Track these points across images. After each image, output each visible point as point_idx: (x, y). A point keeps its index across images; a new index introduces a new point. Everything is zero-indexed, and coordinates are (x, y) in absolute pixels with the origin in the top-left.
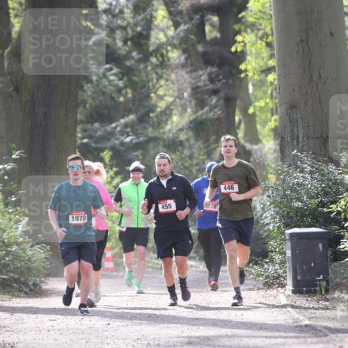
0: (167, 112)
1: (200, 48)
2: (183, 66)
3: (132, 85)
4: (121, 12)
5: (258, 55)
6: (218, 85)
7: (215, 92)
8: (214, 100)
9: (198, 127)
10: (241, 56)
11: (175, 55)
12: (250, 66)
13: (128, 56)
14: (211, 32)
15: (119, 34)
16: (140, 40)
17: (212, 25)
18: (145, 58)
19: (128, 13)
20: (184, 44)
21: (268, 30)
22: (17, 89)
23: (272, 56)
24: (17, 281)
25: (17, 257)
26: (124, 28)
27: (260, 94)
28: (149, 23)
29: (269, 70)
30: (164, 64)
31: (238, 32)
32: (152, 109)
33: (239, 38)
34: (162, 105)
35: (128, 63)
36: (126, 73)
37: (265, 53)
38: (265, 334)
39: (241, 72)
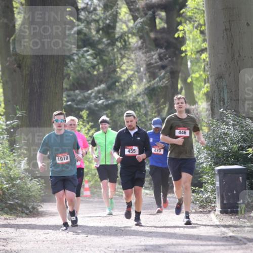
0: (129, 82)
1: (152, 35)
2: (140, 48)
3: (103, 62)
4: (95, 9)
5: (194, 40)
6: (166, 62)
7: (163, 67)
8: (163, 73)
9: (151, 93)
10: (182, 41)
11: (134, 41)
12: (189, 48)
13: (100, 41)
14: (160, 24)
15: (93, 26)
16: (108, 30)
17: (161, 19)
18: (113, 43)
19: (100, 10)
20: (141, 33)
21: (202, 22)
22: (19, 66)
23: (204, 40)
24: (21, 205)
25: (20, 188)
26: (97, 21)
27: (196, 68)
28: (115, 18)
29: (202, 51)
30: (126, 47)
31: (180, 23)
32: (118, 80)
33: (180, 28)
34: (125, 77)
35: (100, 47)
36: (99, 54)
37: (200, 38)
38: (201, 243)
39: (182, 52)
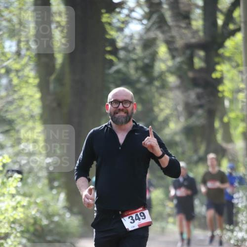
0: (166, 121)
1: (191, 75)
3: (141, 101)
4: (134, 49)
6: (203, 101)
7: (201, 106)
8: (200, 112)
10: (220, 81)
11: (172, 80)
13: (138, 81)
14: (198, 63)
15: (132, 65)
16: (147, 69)
17: (200, 58)
19: (139, 50)
20: (178, 71)
22: (59, 105)
23: (242, 81)
26: (135, 60)
28: (154, 57)
31: (218, 63)
32: (155, 118)
33: (218, 68)
34: (161, 117)
35: (139, 86)
